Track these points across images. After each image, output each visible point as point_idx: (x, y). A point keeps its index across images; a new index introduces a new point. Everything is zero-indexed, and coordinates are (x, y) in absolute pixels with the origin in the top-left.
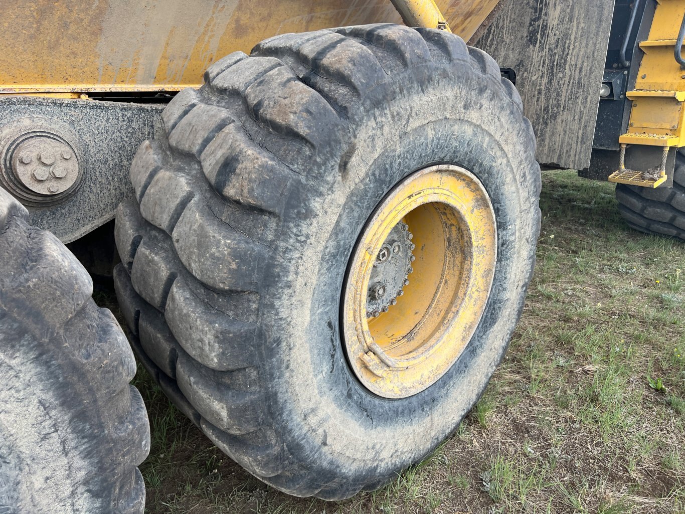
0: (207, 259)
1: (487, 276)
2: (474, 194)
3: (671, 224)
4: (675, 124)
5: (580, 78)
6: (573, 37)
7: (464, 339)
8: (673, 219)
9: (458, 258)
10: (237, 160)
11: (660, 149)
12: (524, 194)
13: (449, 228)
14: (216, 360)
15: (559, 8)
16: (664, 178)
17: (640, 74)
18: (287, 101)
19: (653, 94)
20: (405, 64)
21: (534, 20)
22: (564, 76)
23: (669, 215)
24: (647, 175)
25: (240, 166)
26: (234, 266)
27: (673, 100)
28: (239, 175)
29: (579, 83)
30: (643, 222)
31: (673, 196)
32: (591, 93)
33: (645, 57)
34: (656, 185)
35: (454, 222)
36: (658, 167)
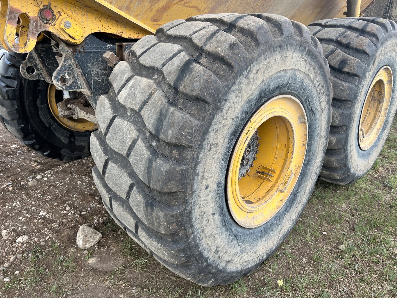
0: (338, 90)
1: (385, 111)
2: (388, 78)
7: (377, 134)
9: (376, 104)
10: (347, 60)
14: (337, 122)
18: (361, 42)
20: (387, 31)
21: (385, 13)
25: (349, 62)
26: (348, 92)
28: (349, 65)
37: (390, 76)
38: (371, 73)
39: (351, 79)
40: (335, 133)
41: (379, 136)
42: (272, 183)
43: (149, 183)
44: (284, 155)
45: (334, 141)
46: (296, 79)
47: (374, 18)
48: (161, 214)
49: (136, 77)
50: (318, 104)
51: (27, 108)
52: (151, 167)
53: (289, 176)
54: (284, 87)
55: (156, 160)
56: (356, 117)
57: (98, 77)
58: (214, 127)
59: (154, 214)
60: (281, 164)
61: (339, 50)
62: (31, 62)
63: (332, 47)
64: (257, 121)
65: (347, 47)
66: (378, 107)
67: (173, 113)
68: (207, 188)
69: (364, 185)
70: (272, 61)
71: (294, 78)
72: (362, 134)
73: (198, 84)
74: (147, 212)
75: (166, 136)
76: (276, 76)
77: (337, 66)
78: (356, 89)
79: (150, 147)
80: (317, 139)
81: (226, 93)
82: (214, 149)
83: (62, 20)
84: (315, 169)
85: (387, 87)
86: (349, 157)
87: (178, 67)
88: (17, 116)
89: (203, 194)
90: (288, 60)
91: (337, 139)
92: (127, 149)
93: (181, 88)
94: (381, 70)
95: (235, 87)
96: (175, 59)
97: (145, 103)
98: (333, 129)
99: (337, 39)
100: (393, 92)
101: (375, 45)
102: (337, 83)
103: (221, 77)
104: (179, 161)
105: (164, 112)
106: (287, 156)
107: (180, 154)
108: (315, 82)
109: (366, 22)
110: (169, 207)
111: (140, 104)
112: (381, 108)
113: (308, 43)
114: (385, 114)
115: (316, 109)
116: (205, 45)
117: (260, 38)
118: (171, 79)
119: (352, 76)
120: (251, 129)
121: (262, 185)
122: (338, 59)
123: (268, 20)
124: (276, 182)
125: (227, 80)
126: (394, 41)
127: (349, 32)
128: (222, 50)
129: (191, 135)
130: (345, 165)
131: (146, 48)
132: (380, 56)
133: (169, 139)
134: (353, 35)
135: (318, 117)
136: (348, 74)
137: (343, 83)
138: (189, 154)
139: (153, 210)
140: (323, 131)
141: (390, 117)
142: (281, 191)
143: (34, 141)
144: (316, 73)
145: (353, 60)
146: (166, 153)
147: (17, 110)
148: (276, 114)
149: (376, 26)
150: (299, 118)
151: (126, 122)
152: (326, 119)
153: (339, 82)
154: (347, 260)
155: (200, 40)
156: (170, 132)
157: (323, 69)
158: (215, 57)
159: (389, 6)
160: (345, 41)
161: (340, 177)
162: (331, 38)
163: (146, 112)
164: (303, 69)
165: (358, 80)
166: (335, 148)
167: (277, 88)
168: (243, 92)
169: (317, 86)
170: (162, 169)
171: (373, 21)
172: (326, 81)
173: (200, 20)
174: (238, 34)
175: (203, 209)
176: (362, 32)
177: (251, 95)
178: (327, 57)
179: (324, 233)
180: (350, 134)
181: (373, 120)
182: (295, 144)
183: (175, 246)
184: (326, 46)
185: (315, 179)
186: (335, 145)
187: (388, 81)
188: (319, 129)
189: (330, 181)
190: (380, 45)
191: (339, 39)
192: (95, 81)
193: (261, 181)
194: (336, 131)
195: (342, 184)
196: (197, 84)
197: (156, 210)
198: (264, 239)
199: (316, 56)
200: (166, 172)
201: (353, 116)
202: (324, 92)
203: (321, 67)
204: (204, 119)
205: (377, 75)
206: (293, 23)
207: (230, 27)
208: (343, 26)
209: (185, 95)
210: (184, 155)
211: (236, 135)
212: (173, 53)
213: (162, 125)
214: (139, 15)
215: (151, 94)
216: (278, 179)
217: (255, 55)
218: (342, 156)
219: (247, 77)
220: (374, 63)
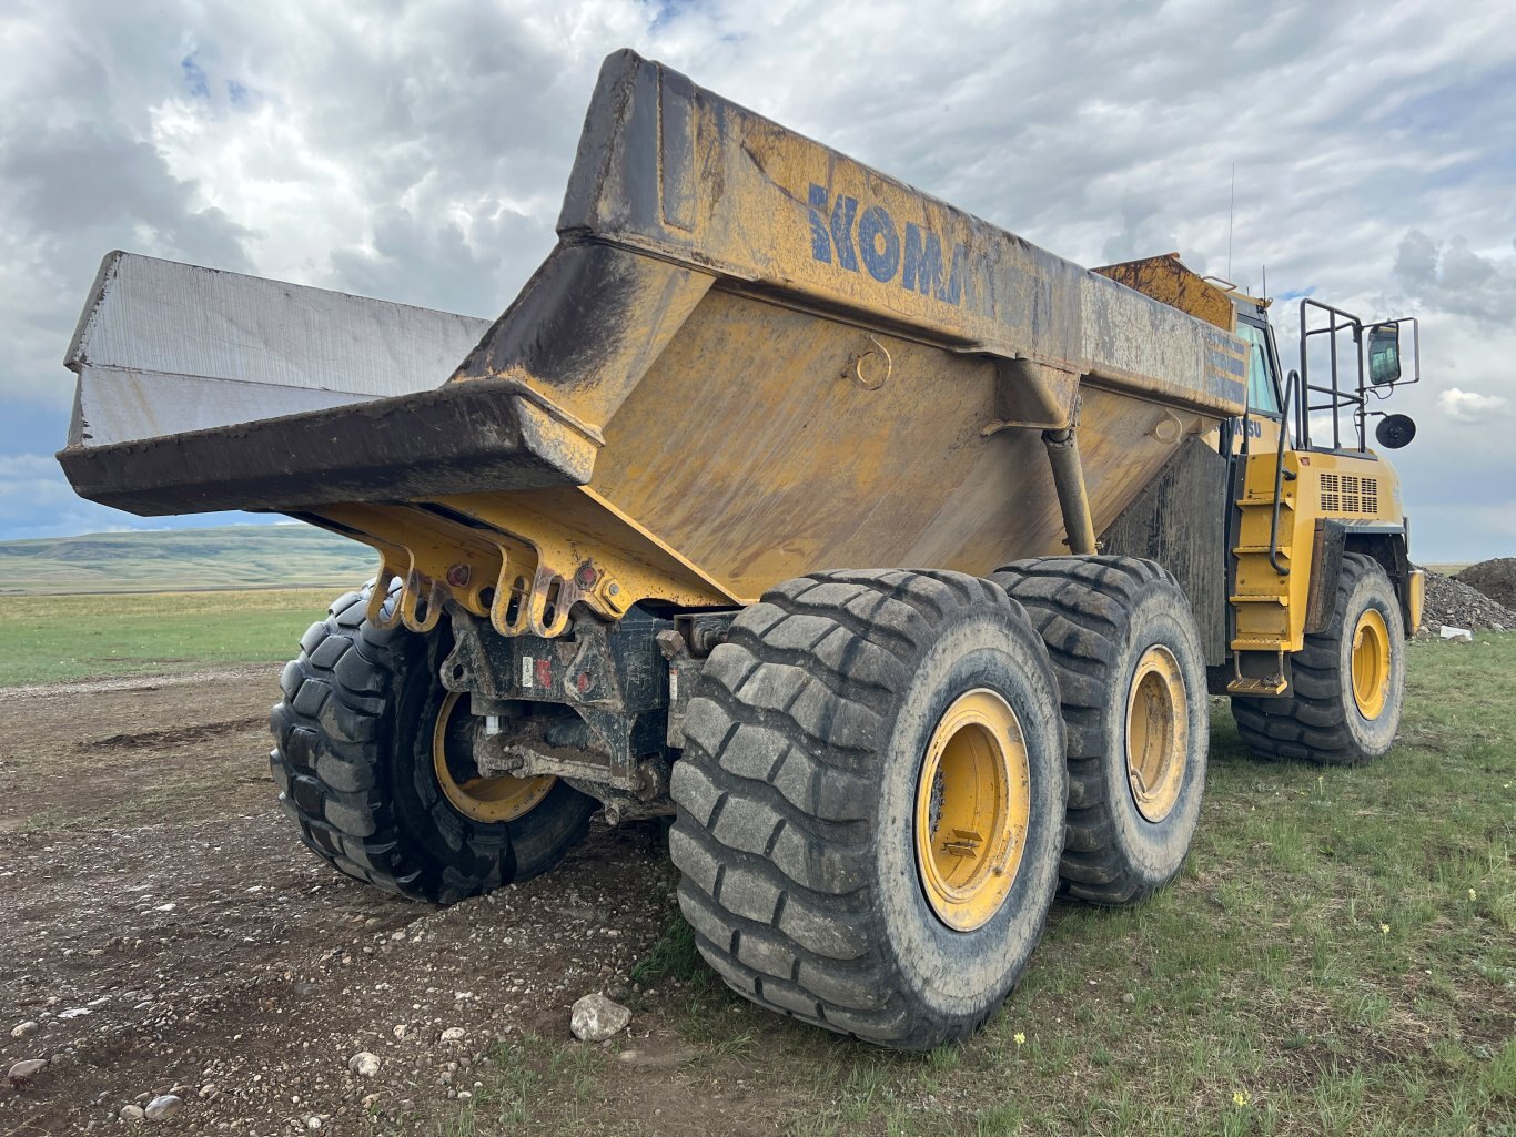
0: (1070, 689)
1: (1182, 738)
2: (1170, 669)
3: (1300, 742)
4: (1283, 628)
5: (1203, 586)
6: (1191, 552)
7: (1175, 789)
8: (1301, 735)
9: (1160, 724)
10: (1078, 634)
11: (1275, 653)
12: (1199, 673)
13: (1151, 699)
14: (1079, 751)
15: (1174, 529)
16: (1284, 686)
17: (1238, 579)
18: (1096, 602)
19: (1256, 598)
20: (1143, 581)
22: (1188, 583)
23: (1296, 730)
24: (1267, 682)
25: (1081, 638)
26: (1090, 692)
27: (1277, 604)
28: (1082, 642)
29: (1203, 589)
30: (1269, 744)
31: (1296, 708)
32: (1216, 597)
33: (1239, 563)
34: (1279, 690)
35: (1156, 692)
36: (1276, 672)
37: (1174, 665)
38: (1126, 657)
39: (1090, 668)
40: (1081, 773)
41: (1180, 794)
42: (978, 859)
43: (815, 810)
44: (991, 804)
45: (1082, 790)
46: (996, 665)
47: (1115, 557)
48: (837, 857)
49: (765, 664)
50: (1037, 706)
51: (394, 762)
52: (819, 784)
53: (1007, 841)
54: (981, 675)
55: (826, 774)
56: (1115, 741)
57: (636, 676)
58: (899, 726)
59: (823, 859)
60: (989, 822)
61: (1060, 618)
62: (463, 657)
63: (1047, 611)
64: (947, 729)
65: (1073, 611)
66: (1165, 731)
67: (846, 705)
68: (893, 822)
69: (1168, 903)
70: (962, 637)
71: (993, 661)
72: (1137, 783)
73: (875, 666)
74: (811, 859)
75: (839, 737)
76: (968, 658)
77: (1061, 646)
78: (1103, 686)
79: (812, 757)
80: (1045, 773)
81: (911, 679)
82: (900, 760)
83: (606, 582)
84: (1052, 834)
85: (1173, 688)
86: (1119, 828)
87: (840, 647)
88: (371, 781)
89: (890, 829)
90: (982, 635)
91: (1086, 786)
92: (769, 768)
93: (852, 673)
94: (1147, 653)
95: (920, 672)
96: (831, 636)
97: (794, 699)
98: (1075, 764)
99: (1053, 596)
100: (1189, 697)
101: (1124, 607)
102: (1068, 677)
103: (902, 658)
104: (859, 773)
105: (831, 705)
106: (997, 805)
107: (860, 763)
108: (1026, 669)
109: (1102, 566)
110: (846, 846)
111: (787, 699)
112: (1172, 731)
113: (1006, 609)
114: (1184, 744)
115: (1036, 716)
116: (873, 617)
117: (943, 607)
118: (833, 663)
119: (1090, 662)
120: (940, 741)
121: (959, 866)
122: (1061, 632)
123: (946, 580)
124: (985, 856)
125: (909, 662)
126: (1161, 598)
127: (1073, 586)
128: (899, 623)
129: (873, 734)
130: (1112, 848)
131: (770, 623)
132: (1139, 627)
133: (844, 742)
134: (1083, 590)
135: (1041, 731)
136: (1084, 659)
137: (1077, 676)
138: (870, 763)
139: (822, 853)
140: (1053, 758)
141: (1195, 751)
142: (998, 872)
143: (395, 843)
144: (1025, 654)
145: (1088, 634)
146: (839, 762)
147: (375, 766)
148: (973, 720)
149: (1120, 573)
150: (1009, 730)
151: (763, 729)
152: (1056, 737)
153: (1071, 674)
154: (1139, 1014)
155: (862, 610)
156: (845, 731)
157: (1036, 649)
158: (889, 633)
159: (1157, 522)
160: (1068, 601)
161: (1109, 876)
162: (1043, 595)
163: (800, 708)
164: (1005, 649)
165: (1103, 670)
166: (1086, 805)
167: (971, 675)
168: (930, 679)
169: (1030, 676)
170: (837, 784)
171: (1115, 565)
172: (1044, 669)
173: (840, 581)
174: (912, 601)
175: (891, 857)
176: (1097, 584)
177: (939, 683)
178: (1041, 630)
179: (1093, 982)
180: (1109, 777)
181: (1161, 760)
182: (1009, 779)
183: (853, 919)
184: (1037, 609)
185: (1056, 859)
186: (1084, 799)
187: (1172, 675)
188: (1047, 753)
189: (1092, 893)
190: (1134, 608)
191: (1058, 597)
192: (632, 683)
193: (957, 859)
194: (1081, 768)
195: (1117, 896)
196: (874, 668)
197: (828, 852)
198: (978, 960)
199: (1021, 629)
200: (844, 788)
201: (1108, 739)
202: (1043, 688)
203: (1031, 646)
204: (887, 713)
205: (1141, 663)
206: (980, 582)
207: (899, 592)
208: (1061, 574)
209: (858, 682)
210: (865, 764)
211: (925, 742)
212: (825, 629)
213: (831, 724)
214: (714, 569)
215: (804, 686)
216: (988, 849)
217: (940, 629)
218: (1104, 823)
219: (932, 658)
220: (1128, 639)
